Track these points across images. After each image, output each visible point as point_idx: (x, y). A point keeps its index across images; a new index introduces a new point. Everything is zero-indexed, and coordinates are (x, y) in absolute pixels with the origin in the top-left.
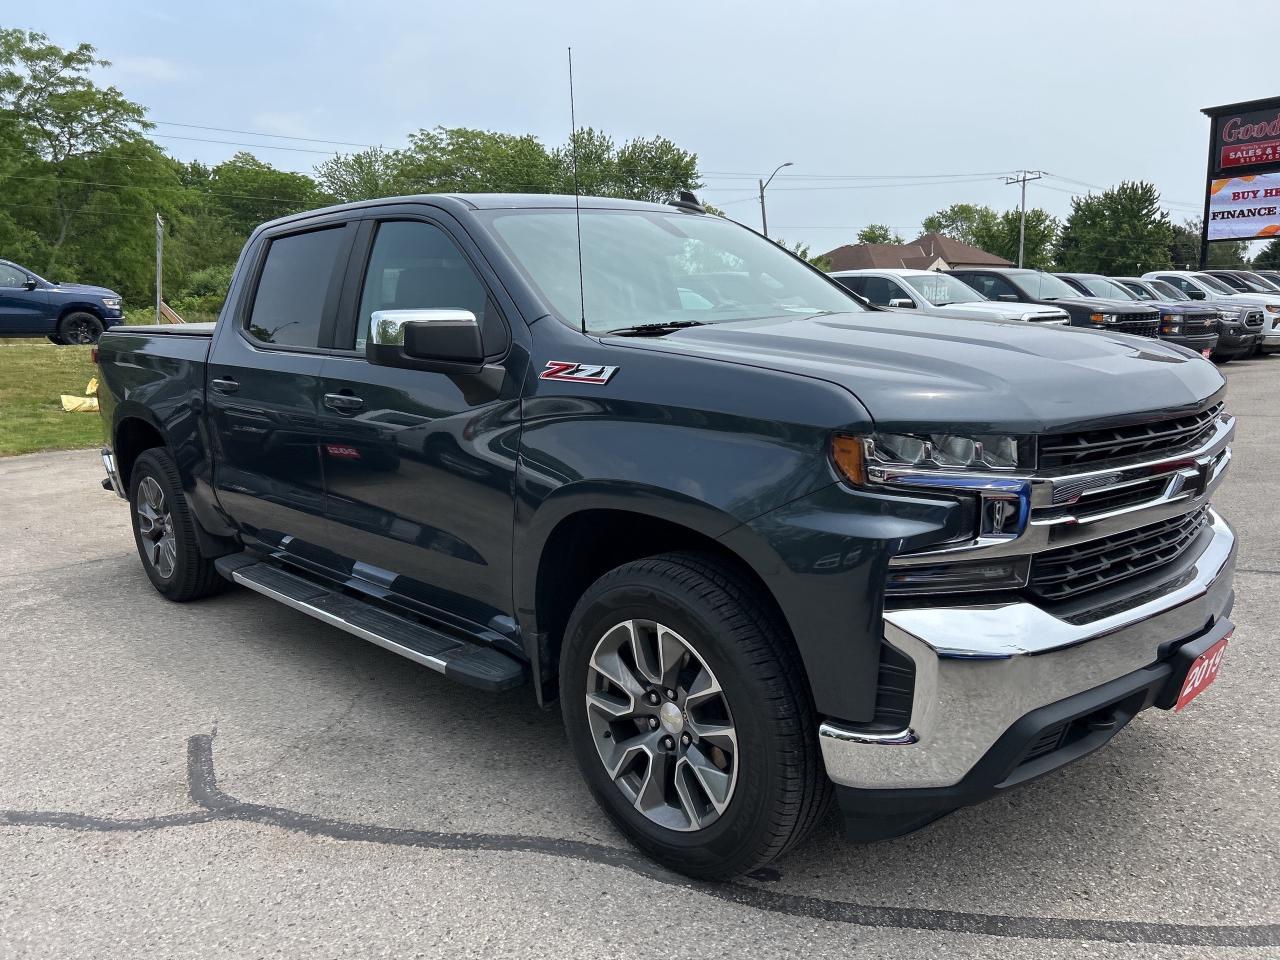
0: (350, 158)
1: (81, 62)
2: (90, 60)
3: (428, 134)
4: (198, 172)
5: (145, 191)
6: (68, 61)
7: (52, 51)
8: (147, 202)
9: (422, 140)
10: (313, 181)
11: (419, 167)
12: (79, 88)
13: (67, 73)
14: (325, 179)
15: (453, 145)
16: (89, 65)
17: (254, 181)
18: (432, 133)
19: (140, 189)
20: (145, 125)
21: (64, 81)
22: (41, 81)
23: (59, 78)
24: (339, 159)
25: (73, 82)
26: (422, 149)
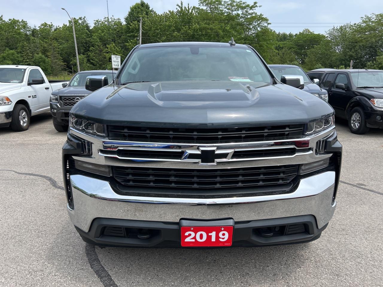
0: (338, 28)
1: (254, 7)
2: (256, 6)
3: (368, 17)
4: (291, 35)
5: (265, 43)
6: (251, 8)
7: (248, 6)
8: (265, 46)
9: (366, 19)
10: (325, 36)
11: (362, 29)
12: (253, 15)
13: (251, 11)
14: (328, 35)
15: (377, 20)
16: (256, 8)
17: (306, 37)
18: (370, 16)
19: (264, 43)
20: (269, 24)
21: (250, 14)
22: (244, 14)
23: (249, 13)
24: (334, 28)
25: (252, 14)
26: (364, 22)
